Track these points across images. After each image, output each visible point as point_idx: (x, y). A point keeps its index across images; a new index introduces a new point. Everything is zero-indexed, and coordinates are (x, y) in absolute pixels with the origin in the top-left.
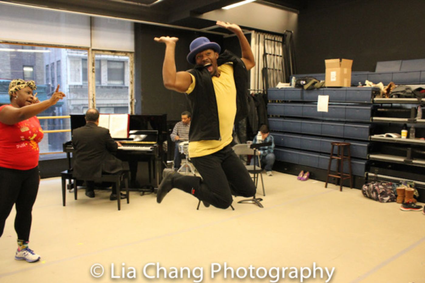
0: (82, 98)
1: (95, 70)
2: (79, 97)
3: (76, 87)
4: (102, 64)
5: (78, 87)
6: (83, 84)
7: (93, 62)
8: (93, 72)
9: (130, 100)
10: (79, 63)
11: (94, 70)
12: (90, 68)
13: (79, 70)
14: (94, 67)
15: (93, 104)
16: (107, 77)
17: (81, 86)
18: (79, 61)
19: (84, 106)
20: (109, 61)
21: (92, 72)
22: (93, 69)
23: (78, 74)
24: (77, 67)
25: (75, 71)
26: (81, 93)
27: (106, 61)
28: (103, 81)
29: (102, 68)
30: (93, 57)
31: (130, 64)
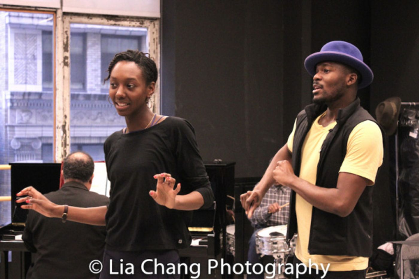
0: (40, 123)
1: (69, 61)
2: (33, 121)
3: (26, 97)
4: (90, 42)
5: (32, 97)
6: (44, 89)
7: (65, 41)
8: (66, 64)
10: (35, 41)
11: (66, 61)
12: (59, 55)
13: (34, 58)
14: (68, 54)
15: (62, 137)
16: (99, 72)
17: (40, 95)
18: (35, 35)
19: (45, 141)
20: (104, 36)
21: (62, 64)
22: (66, 58)
23: (32, 66)
24: (30, 51)
25: (26, 59)
26: (40, 111)
27: (100, 36)
28: (92, 83)
29: (89, 52)
30: (66, 30)
31: (149, 45)
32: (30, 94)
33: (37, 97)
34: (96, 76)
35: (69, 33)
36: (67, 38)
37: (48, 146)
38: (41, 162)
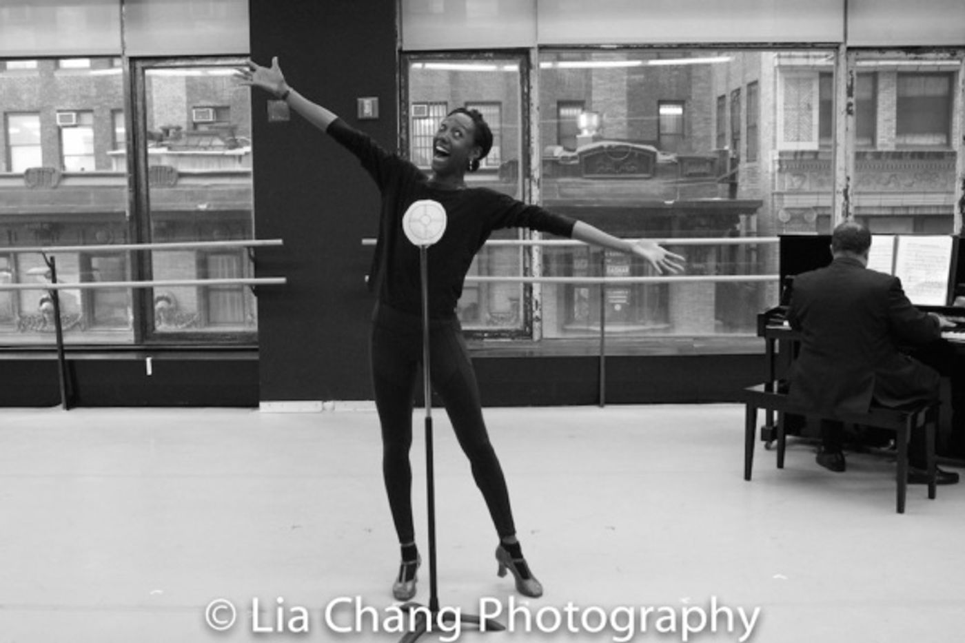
0: (815, 189)
1: (854, 108)
2: (806, 187)
3: (799, 157)
4: (882, 84)
5: (805, 157)
6: (820, 146)
7: (849, 83)
8: (849, 112)
9: (959, 195)
10: (811, 86)
11: (850, 108)
12: (841, 101)
13: (809, 107)
14: (852, 100)
15: (844, 204)
16: (894, 123)
17: (816, 153)
18: (810, 79)
19: (821, 212)
20: (902, 75)
21: (845, 113)
22: (850, 105)
23: (806, 118)
24: (804, 98)
25: (799, 109)
26: (815, 174)
27: (895, 75)
28: (882, 137)
29: (882, 97)
30: (850, 69)
32: (803, 153)
33: (812, 157)
34: (890, 129)
35: (854, 73)
36: (852, 80)
37: (826, 218)
38: (815, 234)
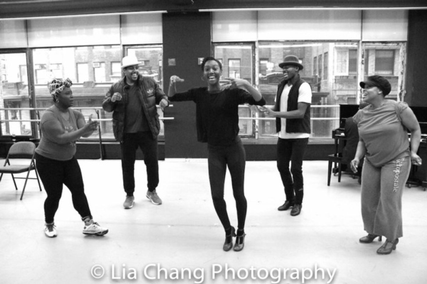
0: (347, 89)
2: (344, 88)
3: (342, 78)
4: (370, 53)
5: (344, 78)
6: (349, 74)
7: (363, 54)
8: (362, 63)
9: (399, 91)
10: (346, 54)
11: (363, 62)
12: (360, 59)
13: (345, 61)
14: (363, 59)
15: (360, 94)
16: (374, 67)
18: (346, 51)
19: (349, 97)
20: (377, 50)
21: (361, 64)
22: (363, 61)
23: (344, 65)
24: (344, 58)
25: (342, 62)
26: (347, 84)
27: (375, 51)
28: (370, 71)
29: (370, 58)
30: (363, 49)
31: (401, 53)
32: (343, 77)
33: (346, 78)
34: (373, 69)
35: (364, 50)
36: (363, 52)
37: (355, 99)
38: (346, 104)
